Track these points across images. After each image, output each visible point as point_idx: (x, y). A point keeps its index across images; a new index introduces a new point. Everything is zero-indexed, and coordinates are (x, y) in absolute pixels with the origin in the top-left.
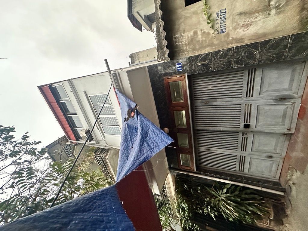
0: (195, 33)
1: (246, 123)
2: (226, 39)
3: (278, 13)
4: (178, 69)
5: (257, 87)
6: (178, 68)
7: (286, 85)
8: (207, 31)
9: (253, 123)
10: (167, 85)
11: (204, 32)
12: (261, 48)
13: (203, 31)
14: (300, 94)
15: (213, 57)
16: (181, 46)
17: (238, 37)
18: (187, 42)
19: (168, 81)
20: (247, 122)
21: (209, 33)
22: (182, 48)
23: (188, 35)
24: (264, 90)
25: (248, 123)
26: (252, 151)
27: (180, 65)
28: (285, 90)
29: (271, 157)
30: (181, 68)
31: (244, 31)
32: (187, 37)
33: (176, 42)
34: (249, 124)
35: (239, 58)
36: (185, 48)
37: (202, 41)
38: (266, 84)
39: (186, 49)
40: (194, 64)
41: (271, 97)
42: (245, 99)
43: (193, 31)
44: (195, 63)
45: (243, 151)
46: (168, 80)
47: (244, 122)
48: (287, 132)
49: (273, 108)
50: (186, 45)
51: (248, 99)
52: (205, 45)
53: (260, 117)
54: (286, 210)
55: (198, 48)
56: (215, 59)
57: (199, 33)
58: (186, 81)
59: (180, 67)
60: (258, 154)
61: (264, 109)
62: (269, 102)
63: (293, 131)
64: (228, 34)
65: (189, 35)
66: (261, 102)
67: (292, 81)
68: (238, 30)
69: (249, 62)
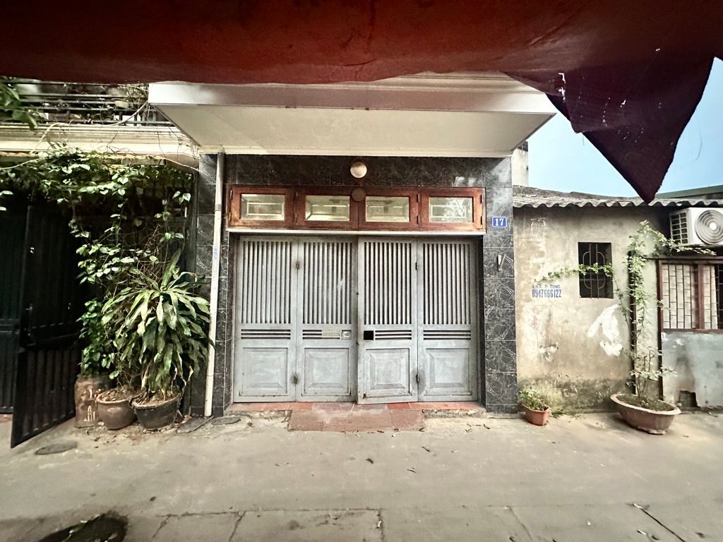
0: (542, 254)
1: (375, 333)
2: (524, 298)
3: (539, 357)
4: (497, 220)
5: (440, 344)
6: (499, 219)
7: (439, 380)
8: (540, 271)
9: (374, 344)
10: (467, 192)
11: (539, 267)
12: (508, 342)
13: (541, 265)
14: (425, 399)
15: (506, 280)
16: (528, 229)
17: (522, 314)
18: (531, 240)
19: (476, 196)
20: (376, 335)
21: (536, 273)
22: (524, 231)
23: (540, 242)
24: (434, 354)
25: (375, 337)
26: (307, 350)
27: (502, 224)
28: (433, 379)
29: (295, 380)
30: (497, 225)
31: (529, 320)
32: (538, 240)
33: (536, 221)
34: (372, 339)
35: (499, 316)
36: (524, 235)
37: (529, 263)
38: (443, 355)
39: (522, 238)
40: (500, 249)
41: (422, 364)
42: (421, 329)
43: (545, 251)
44: (502, 251)
45: (304, 334)
46: (479, 197)
47: (376, 331)
48: (360, 395)
49: (404, 370)
50: (529, 238)
51: (419, 333)
52: (522, 268)
53: (386, 355)
54: (168, 427)
55: (520, 257)
56: (503, 282)
57: (540, 260)
58: (471, 231)
59: (499, 223)
60: (300, 359)
61: (402, 358)
62: (414, 364)
63: (361, 401)
64: (528, 300)
65: (540, 245)
66: (414, 353)
67: (446, 386)
68: (532, 313)
69: (490, 329)
